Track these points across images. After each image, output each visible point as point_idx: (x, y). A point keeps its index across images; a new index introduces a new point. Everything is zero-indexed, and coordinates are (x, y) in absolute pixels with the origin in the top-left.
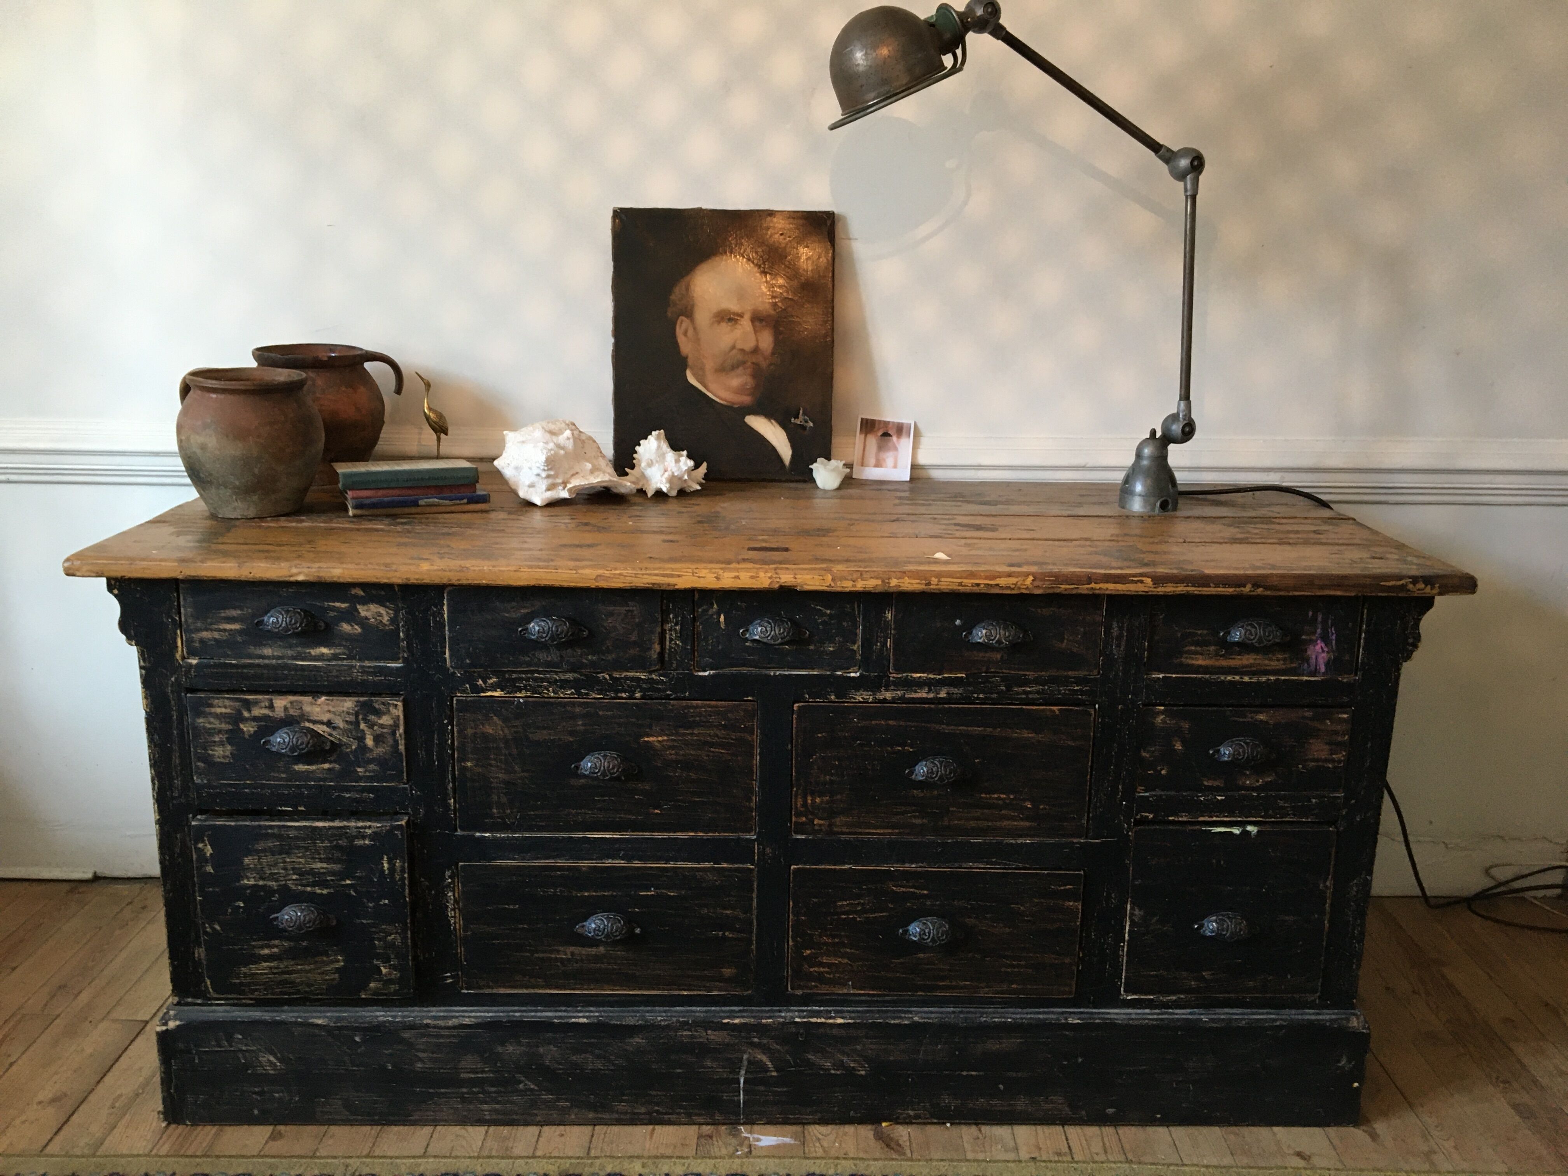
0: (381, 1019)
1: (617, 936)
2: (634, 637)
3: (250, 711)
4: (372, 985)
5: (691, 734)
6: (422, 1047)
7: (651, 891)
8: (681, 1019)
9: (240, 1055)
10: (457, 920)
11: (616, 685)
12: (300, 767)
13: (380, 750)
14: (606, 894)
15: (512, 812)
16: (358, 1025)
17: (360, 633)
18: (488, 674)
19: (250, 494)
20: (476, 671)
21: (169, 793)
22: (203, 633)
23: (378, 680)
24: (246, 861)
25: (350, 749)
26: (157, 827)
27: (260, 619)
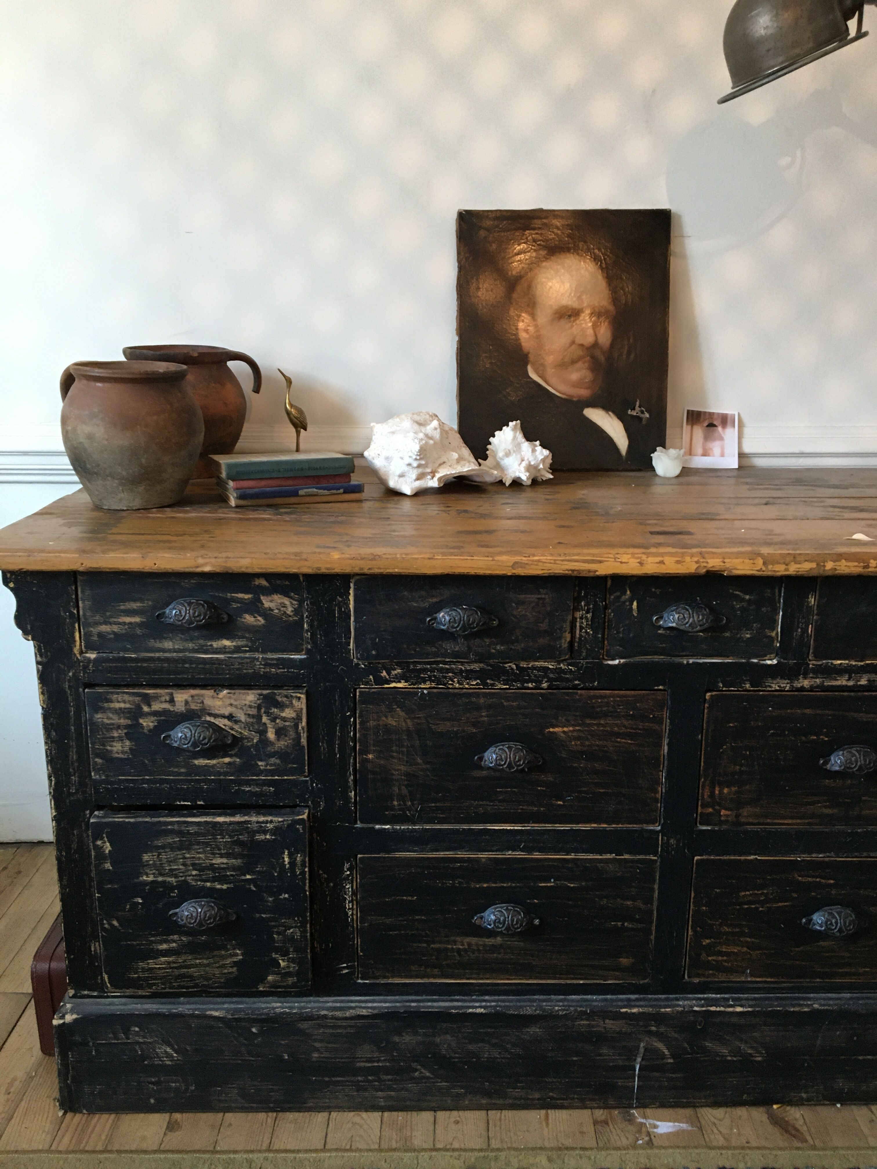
0: (278, 1010)
1: (518, 928)
2: (544, 626)
3: (149, 706)
4: (270, 978)
5: (598, 725)
6: (319, 1037)
7: (550, 882)
8: (579, 1009)
9: (137, 1047)
10: (355, 912)
11: (522, 675)
12: (201, 762)
13: (282, 744)
14: (505, 885)
15: (413, 804)
16: (255, 1017)
17: (263, 625)
18: (393, 665)
19: (136, 485)
20: (380, 662)
21: (67, 789)
22: (102, 627)
23: (281, 672)
24: (146, 857)
25: (251, 743)
26: (54, 823)
27: (161, 612)
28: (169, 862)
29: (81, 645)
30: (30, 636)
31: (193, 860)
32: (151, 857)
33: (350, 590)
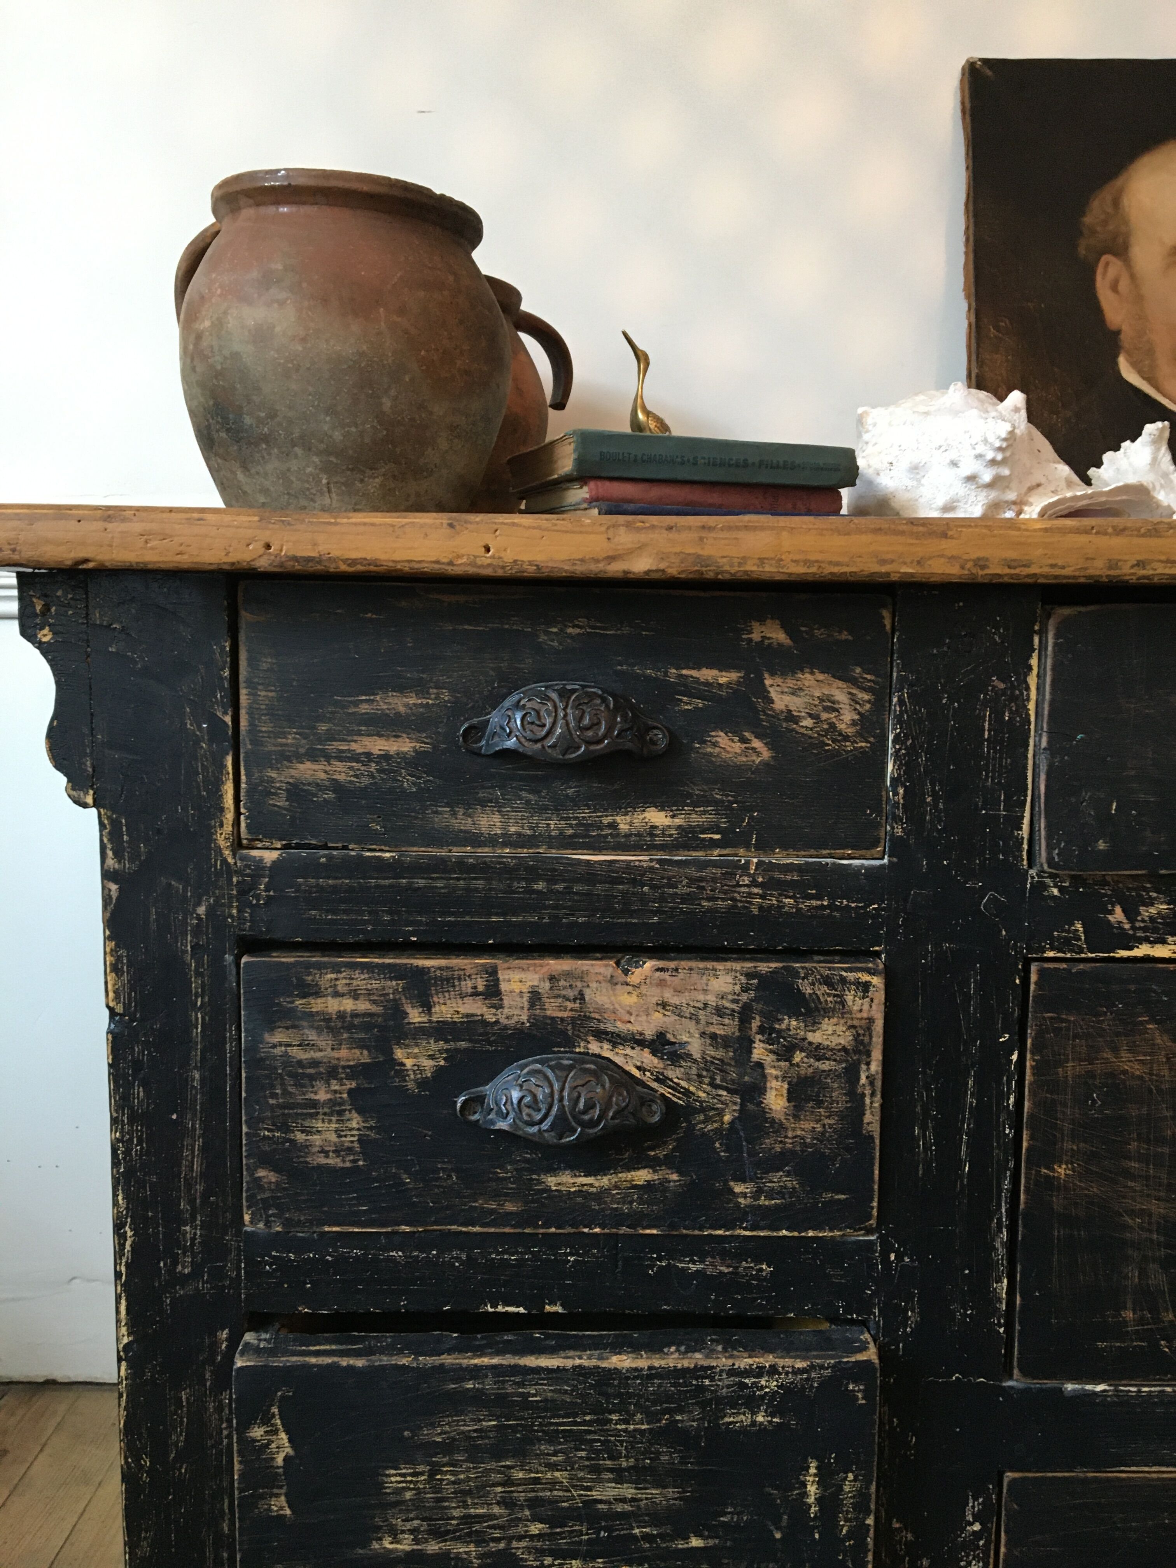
3: (427, 1007)
12: (564, 1181)
13: (806, 1127)
17: (765, 764)
18: (1145, 889)
19: (363, 472)
20: (1108, 879)
21: (165, 1265)
22: (301, 767)
23: (811, 908)
24: (393, 1479)
25: (716, 1125)
26: (123, 1368)
27: (475, 721)
28: (462, 1495)
29: (237, 823)
30: (91, 792)
31: (533, 1490)
32: (409, 1478)
33: (1030, 656)
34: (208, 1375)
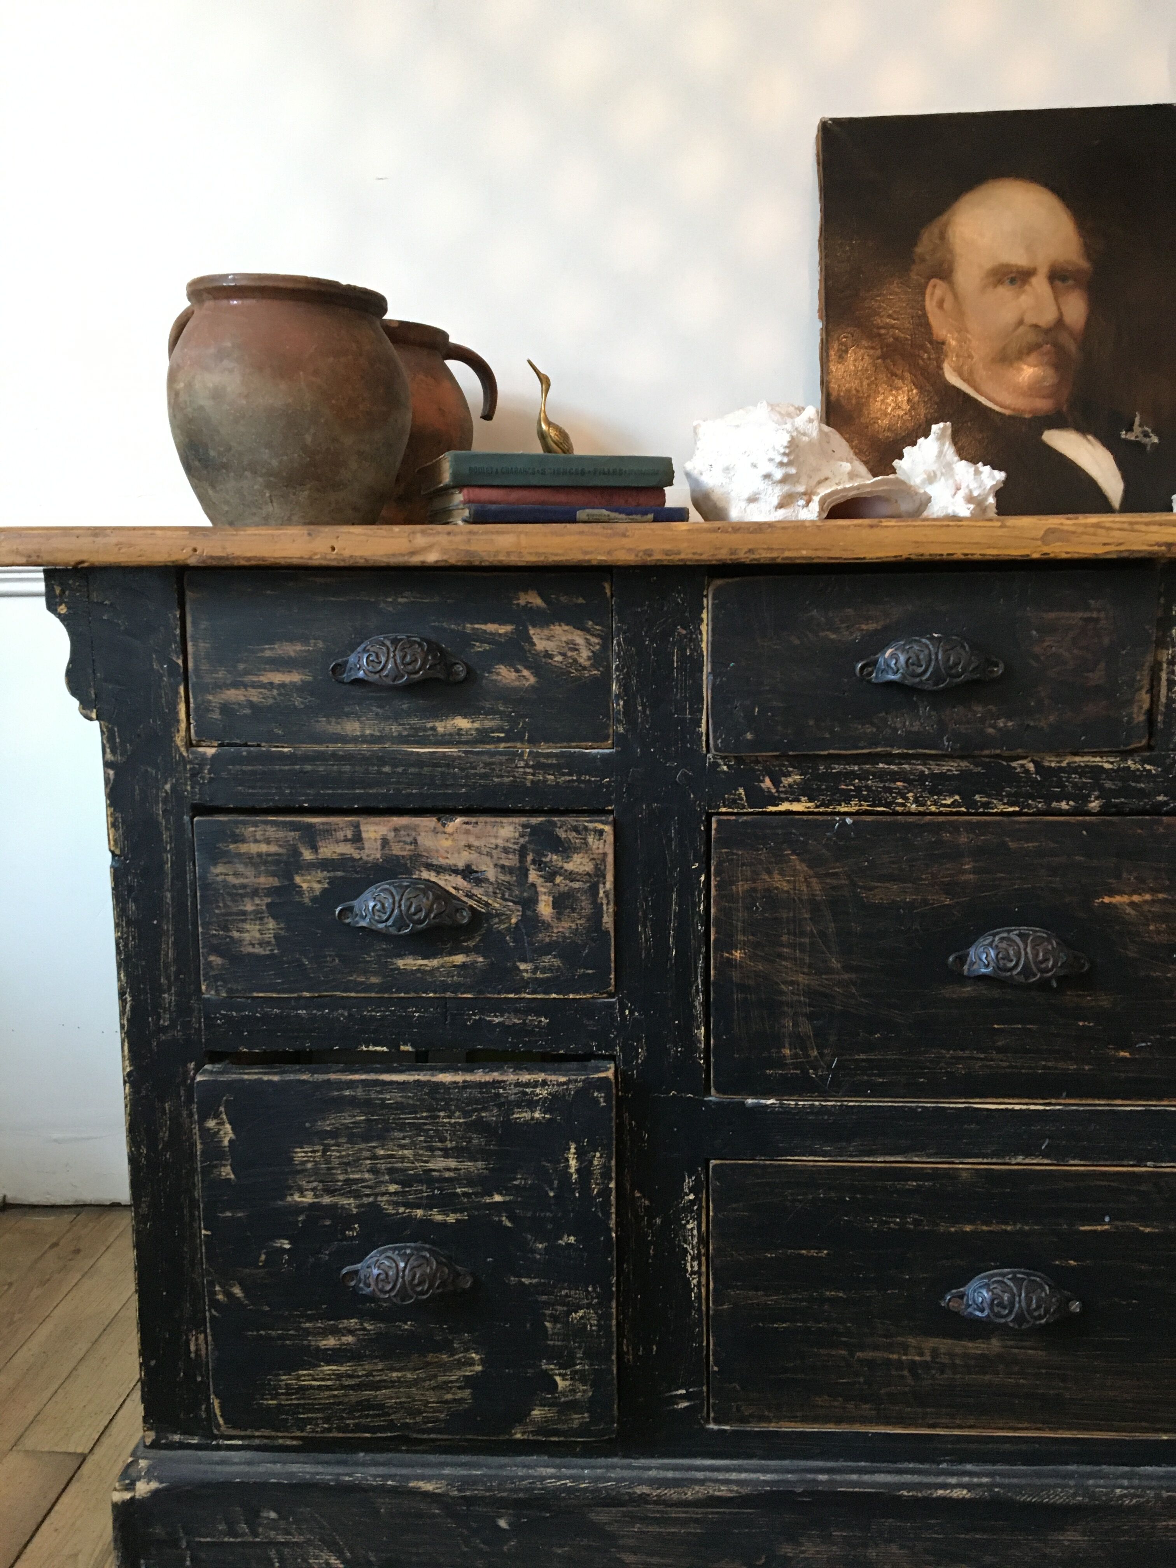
0: (550, 1483)
1: (1040, 1317)
2: (1096, 678)
3: (315, 849)
4: (536, 1413)
6: (631, 1542)
7: (1102, 1223)
9: (273, 1553)
10: (703, 1280)
11: (1048, 784)
12: (408, 963)
13: (565, 927)
14: (1009, 1228)
15: (821, 1054)
16: (505, 1494)
17: (532, 687)
18: (784, 765)
19: (295, 488)
20: (760, 759)
21: (153, 1019)
22: (228, 692)
23: (565, 782)
24: (300, 1155)
25: (506, 925)
26: (127, 1088)
27: (340, 661)
28: (345, 1165)
29: (188, 729)
30: (95, 710)
31: (390, 1163)
32: (310, 1154)
33: (702, 612)
34: (182, 1092)
